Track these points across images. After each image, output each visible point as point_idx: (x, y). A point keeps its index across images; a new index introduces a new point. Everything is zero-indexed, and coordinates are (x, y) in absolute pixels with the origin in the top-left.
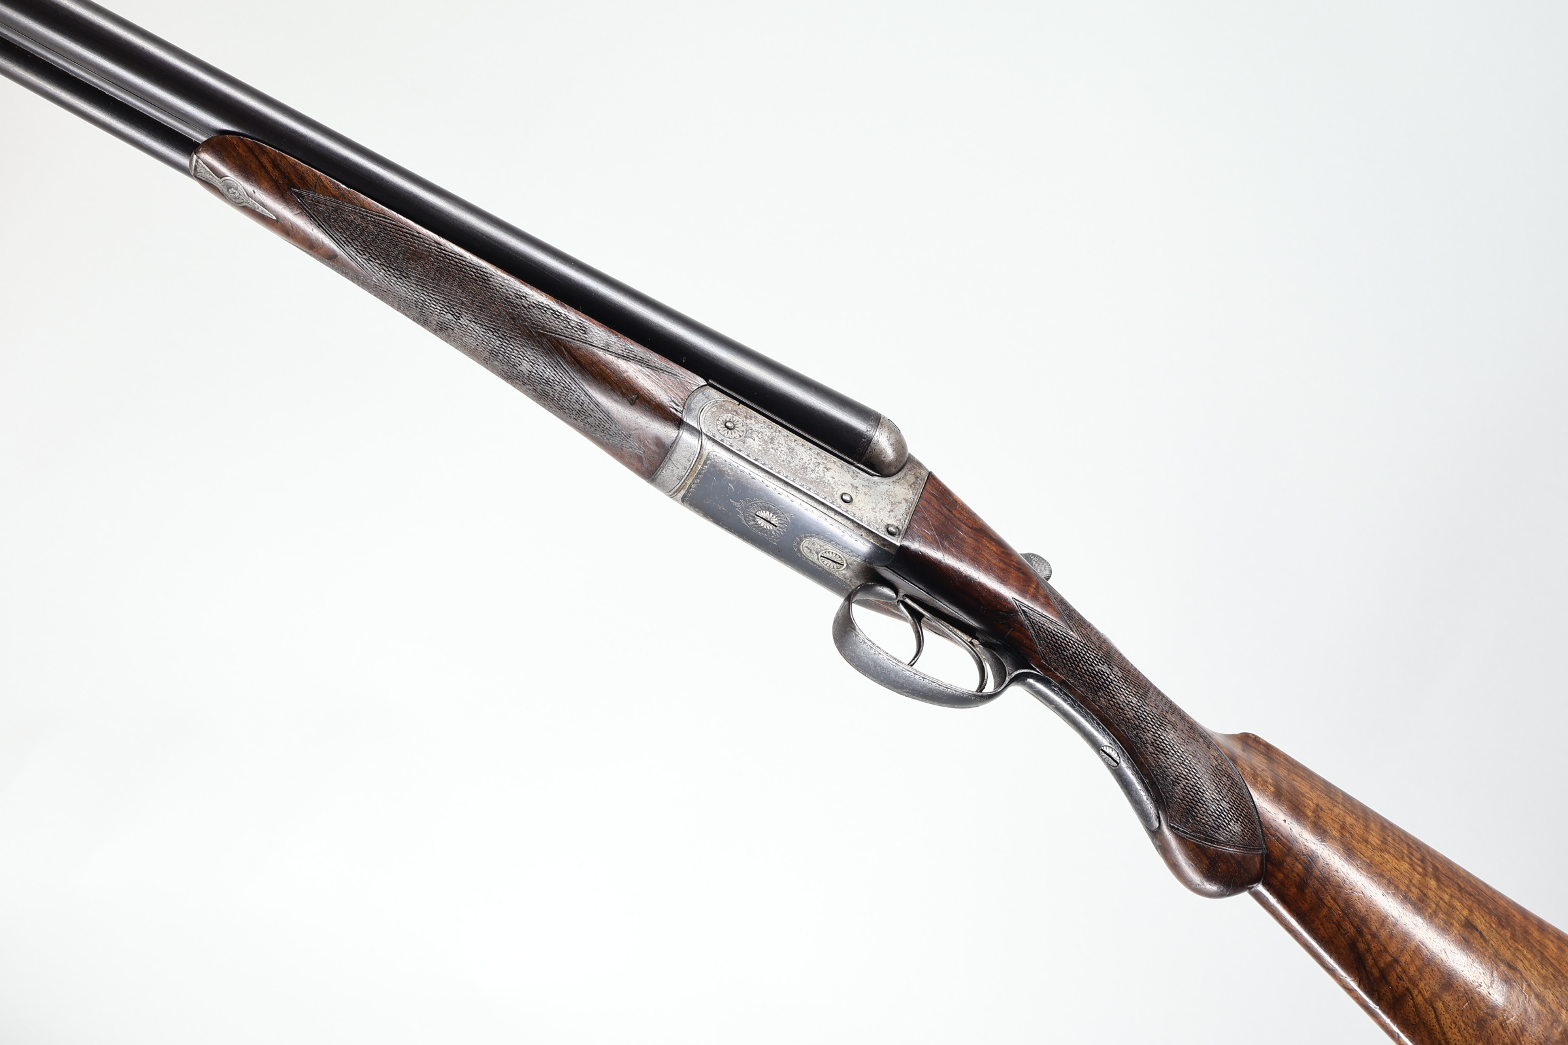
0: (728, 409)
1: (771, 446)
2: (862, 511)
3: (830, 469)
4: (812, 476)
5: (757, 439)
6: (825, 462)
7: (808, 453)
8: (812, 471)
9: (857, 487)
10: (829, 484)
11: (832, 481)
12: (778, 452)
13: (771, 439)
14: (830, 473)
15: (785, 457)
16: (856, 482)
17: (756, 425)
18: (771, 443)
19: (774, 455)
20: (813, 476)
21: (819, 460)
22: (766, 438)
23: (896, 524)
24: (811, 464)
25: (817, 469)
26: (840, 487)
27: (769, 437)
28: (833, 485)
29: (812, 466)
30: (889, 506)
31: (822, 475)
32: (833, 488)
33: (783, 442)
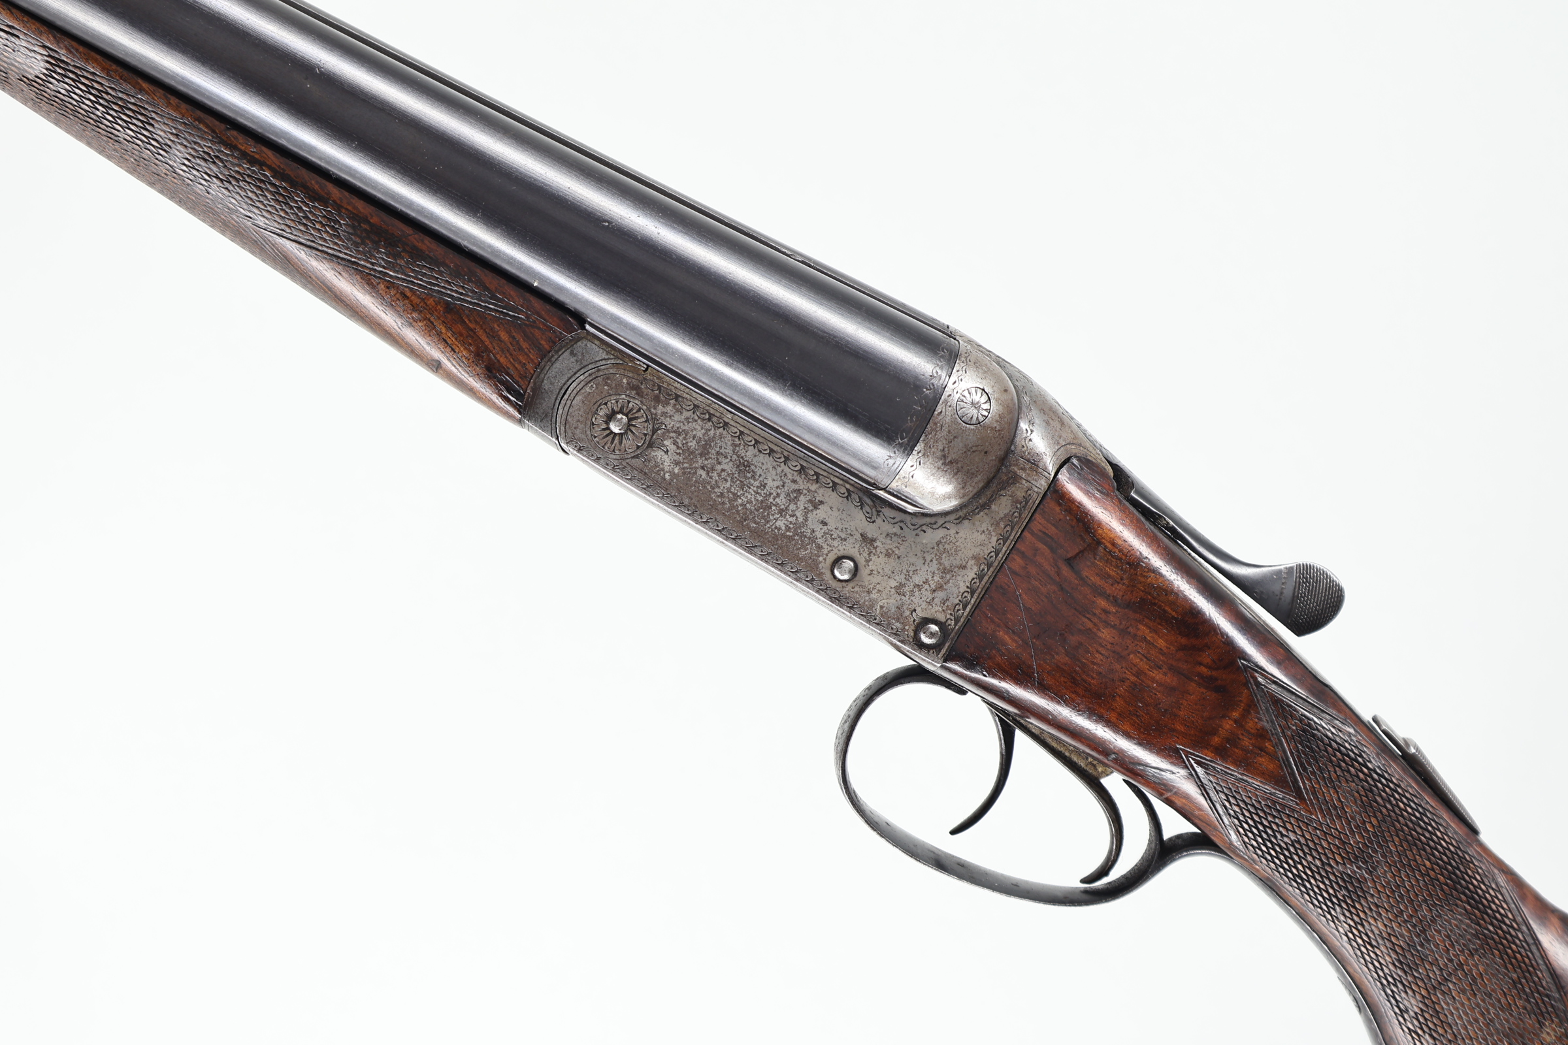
0: (620, 384)
1: (700, 461)
2: (874, 595)
3: (821, 502)
4: (779, 523)
5: (672, 447)
6: (814, 487)
7: (779, 470)
8: (781, 511)
9: (873, 540)
10: (813, 540)
11: (819, 531)
12: (715, 475)
13: (704, 447)
14: (821, 513)
15: (728, 485)
16: (871, 530)
17: (677, 417)
18: (701, 455)
19: (704, 483)
20: (781, 524)
21: (802, 484)
22: (693, 444)
23: (941, 617)
24: (782, 496)
25: (792, 507)
26: (835, 543)
27: (698, 442)
28: (820, 541)
29: (782, 501)
30: (937, 578)
31: (801, 520)
32: (819, 547)
33: (729, 450)
